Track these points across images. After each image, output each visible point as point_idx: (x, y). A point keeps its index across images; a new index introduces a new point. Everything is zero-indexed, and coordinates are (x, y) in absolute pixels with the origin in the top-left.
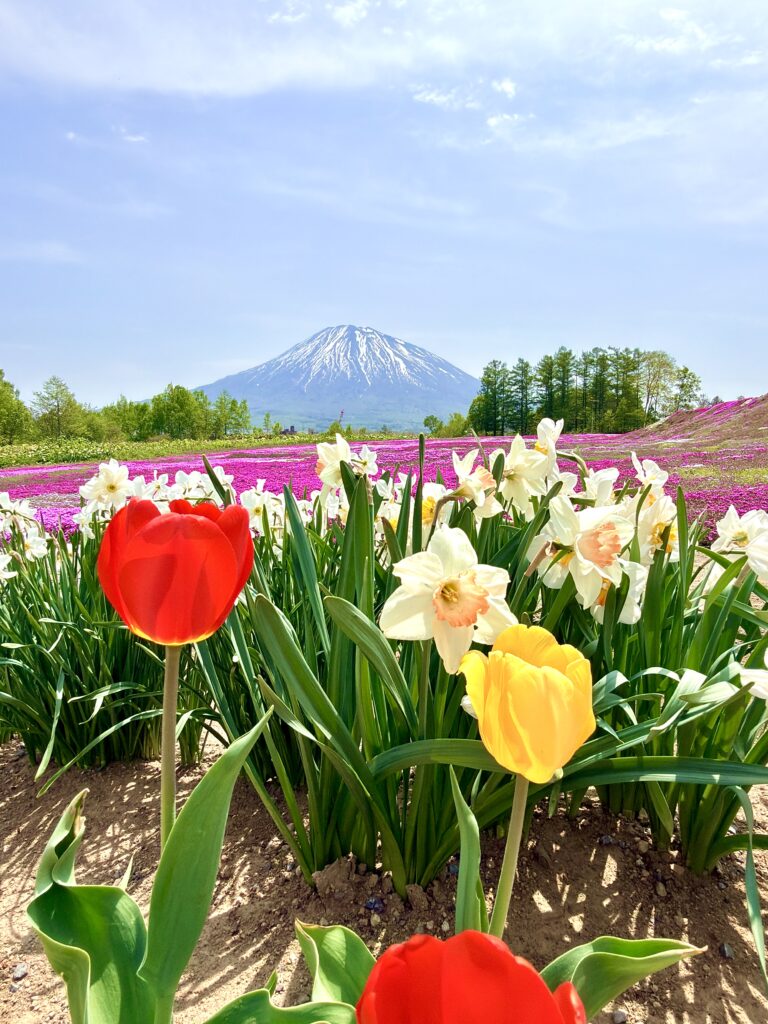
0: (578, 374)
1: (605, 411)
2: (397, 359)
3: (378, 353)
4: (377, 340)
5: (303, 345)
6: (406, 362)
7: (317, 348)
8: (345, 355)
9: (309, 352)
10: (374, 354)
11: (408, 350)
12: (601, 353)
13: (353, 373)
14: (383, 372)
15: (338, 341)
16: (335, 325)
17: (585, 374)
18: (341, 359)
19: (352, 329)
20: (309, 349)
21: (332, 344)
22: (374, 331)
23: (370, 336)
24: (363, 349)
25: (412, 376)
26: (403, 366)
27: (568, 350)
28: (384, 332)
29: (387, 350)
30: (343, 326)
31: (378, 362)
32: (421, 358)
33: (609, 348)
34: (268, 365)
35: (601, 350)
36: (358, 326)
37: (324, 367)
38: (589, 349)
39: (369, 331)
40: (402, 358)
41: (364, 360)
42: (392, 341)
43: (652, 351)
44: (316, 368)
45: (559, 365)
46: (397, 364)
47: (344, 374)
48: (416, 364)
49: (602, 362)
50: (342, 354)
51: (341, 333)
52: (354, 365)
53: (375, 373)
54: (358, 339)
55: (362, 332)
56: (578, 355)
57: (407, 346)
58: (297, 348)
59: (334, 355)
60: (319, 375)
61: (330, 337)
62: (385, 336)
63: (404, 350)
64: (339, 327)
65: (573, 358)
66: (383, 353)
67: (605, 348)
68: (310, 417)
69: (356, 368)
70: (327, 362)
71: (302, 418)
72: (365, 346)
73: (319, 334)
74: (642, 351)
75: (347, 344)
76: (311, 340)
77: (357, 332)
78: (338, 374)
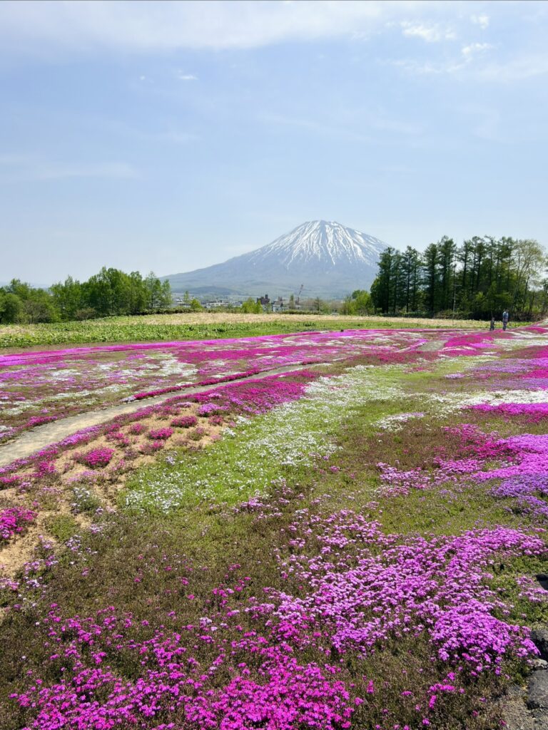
0: (460, 259)
1: (477, 293)
2: (356, 245)
3: (341, 241)
4: (341, 232)
5: (287, 235)
6: (362, 248)
7: (297, 237)
8: (318, 243)
9: (291, 240)
10: (338, 242)
11: (364, 239)
12: (479, 242)
13: (322, 256)
14: (344, 254)
15: (313, 232)
16: (311, 220)
17: (464, 259)
18: (314, 245)
19: (323, 224)
20: (292, 238)
21: (308, 235)
22: (339, 225)
23: (336, 228)
24: (331, 238)
25: (366, 257)
26: (359, 251)
27: (449, 239)
28: (347, 226)
29: (349, 238)
30: (317, 221)
31: (341, 247)
32: (373, 245)
33: (486, 237)
34: (263, 249)
35: (479, 239)
36: (327, 221)
37: (302, 251)
38: (469, 238)
39: (335, 225)
40: (359, 245)
41: (331, 246)
42: (352, 232)
43: (523, 240)
44: (296, 252)
45: (442, 252)
46: (355, 249)
47: (316, 256)
48: (369, 249)
49: (480, 249)
50: (315, 242)
51: (316, 226)
52: (324, 250)
53: (339, 256)
54: (327, 231)
55: (330, 226)
56: (459, 244)
57: (364, 236)
58: (283, 237)
59: (310, 242)
60: (298, 256)
61: (307, 229)
62: (348, 229)
63: (361, 239)
64: (314, 222)
65: (455, 246)
66: (345, 241)
67: (482, 237)
68: (290, 287)
69: (325, 252)
70: (304, 247)
71: (285, 288)
72: (332, 236)
73: (299, 227)
74: (514, 239)
75: (319, 234)
76: (294, 232)
77: (327, 226)
78: (311, 257)
